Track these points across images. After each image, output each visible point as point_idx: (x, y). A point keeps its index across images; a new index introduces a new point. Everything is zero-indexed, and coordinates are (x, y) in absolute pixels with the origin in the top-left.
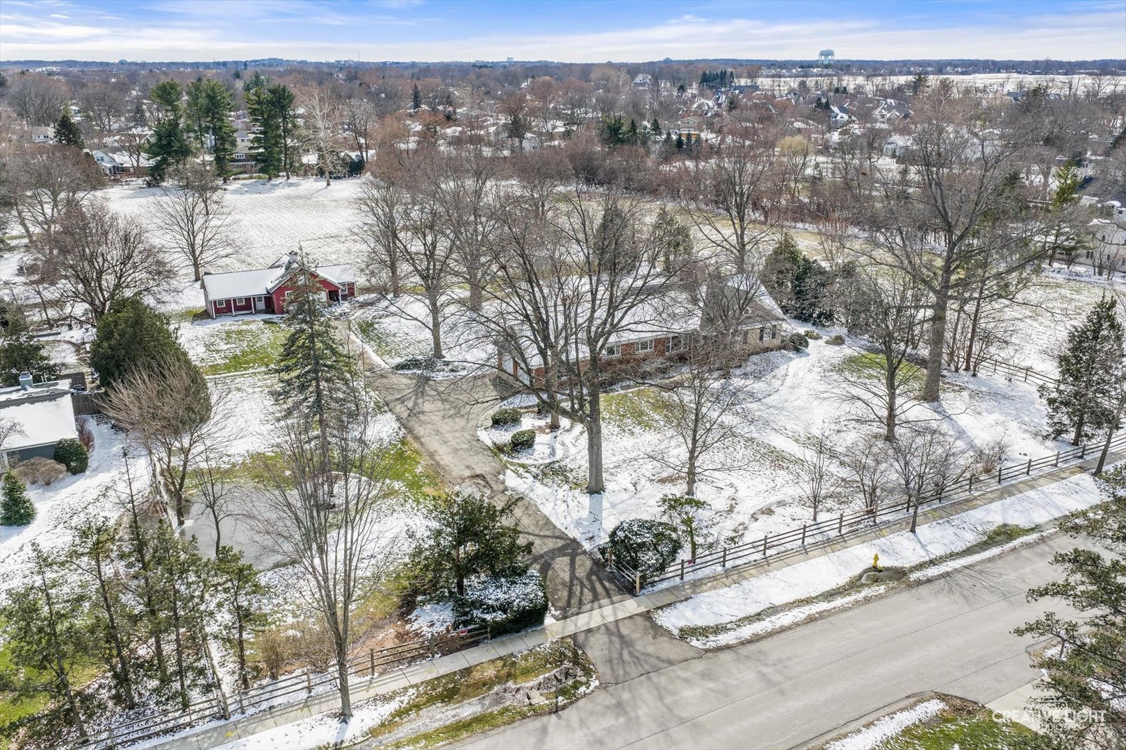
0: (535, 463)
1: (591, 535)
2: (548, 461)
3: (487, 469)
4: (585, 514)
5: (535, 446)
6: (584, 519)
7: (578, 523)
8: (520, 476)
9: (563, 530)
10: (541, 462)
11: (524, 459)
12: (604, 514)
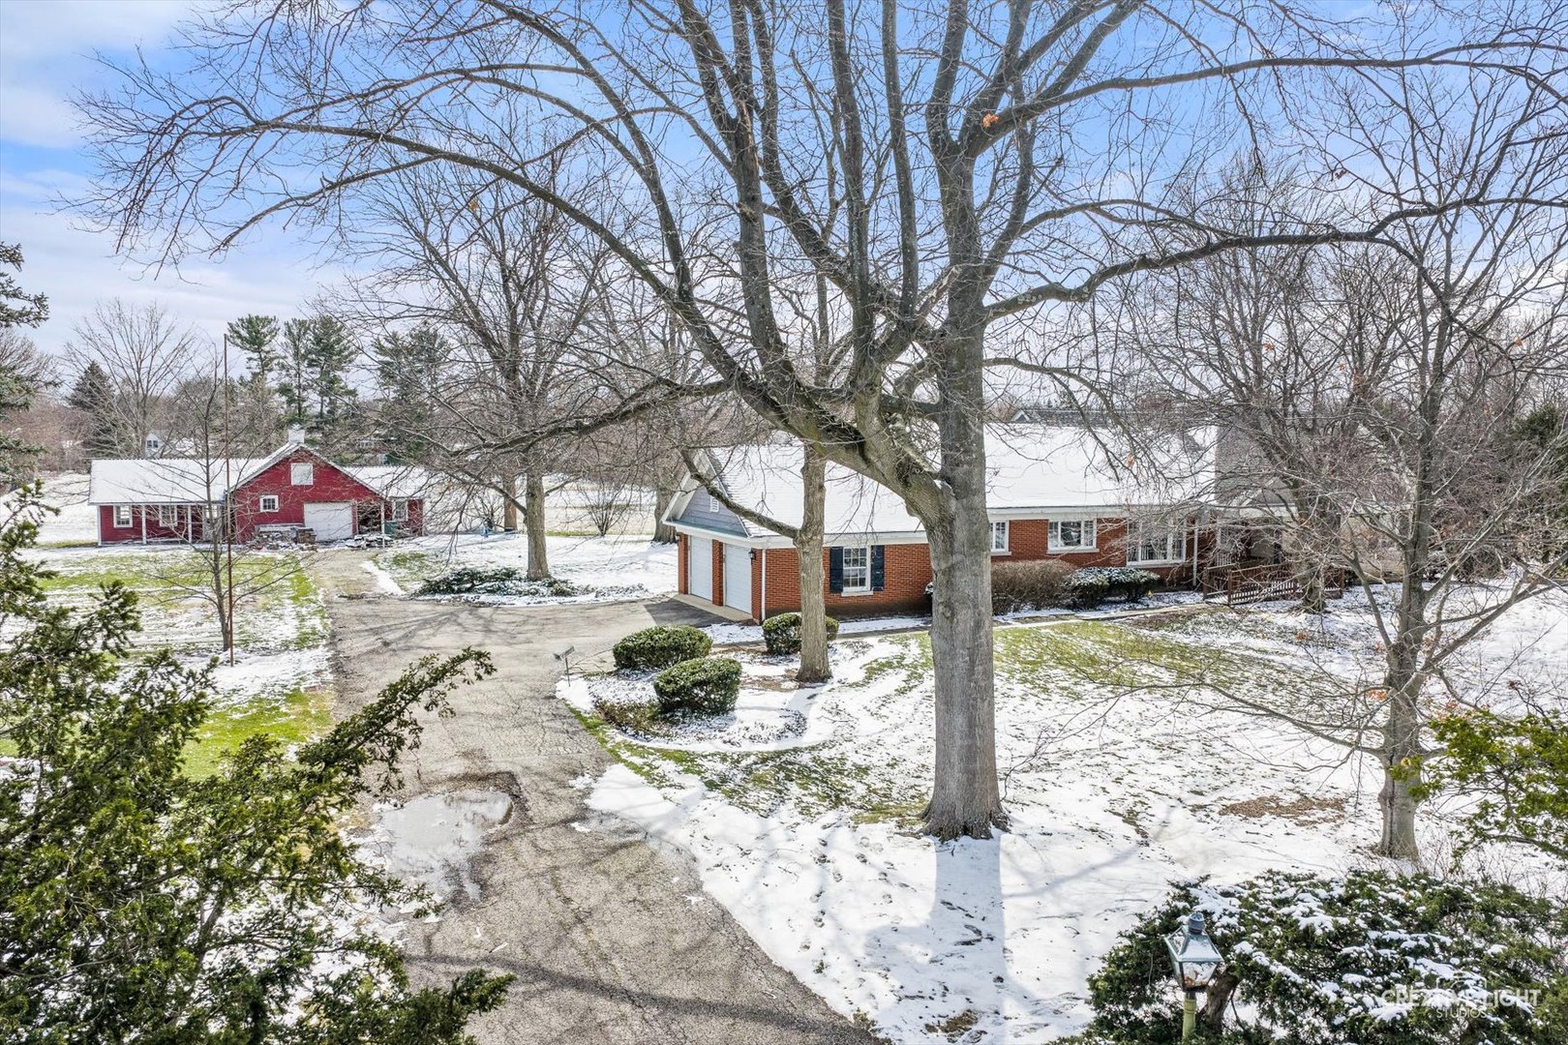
0: (727, 749)
1: (955, 1007)
2: (773, 746)
3: (536, 761)
4: (917, 910)
5: (738, 713)
6: (912, 934)
7: (881, 951)
8: (659, 781)
9: (808, 978)
10: (747, 746)
11: (691, 738)
12: (1013, 914)
